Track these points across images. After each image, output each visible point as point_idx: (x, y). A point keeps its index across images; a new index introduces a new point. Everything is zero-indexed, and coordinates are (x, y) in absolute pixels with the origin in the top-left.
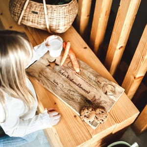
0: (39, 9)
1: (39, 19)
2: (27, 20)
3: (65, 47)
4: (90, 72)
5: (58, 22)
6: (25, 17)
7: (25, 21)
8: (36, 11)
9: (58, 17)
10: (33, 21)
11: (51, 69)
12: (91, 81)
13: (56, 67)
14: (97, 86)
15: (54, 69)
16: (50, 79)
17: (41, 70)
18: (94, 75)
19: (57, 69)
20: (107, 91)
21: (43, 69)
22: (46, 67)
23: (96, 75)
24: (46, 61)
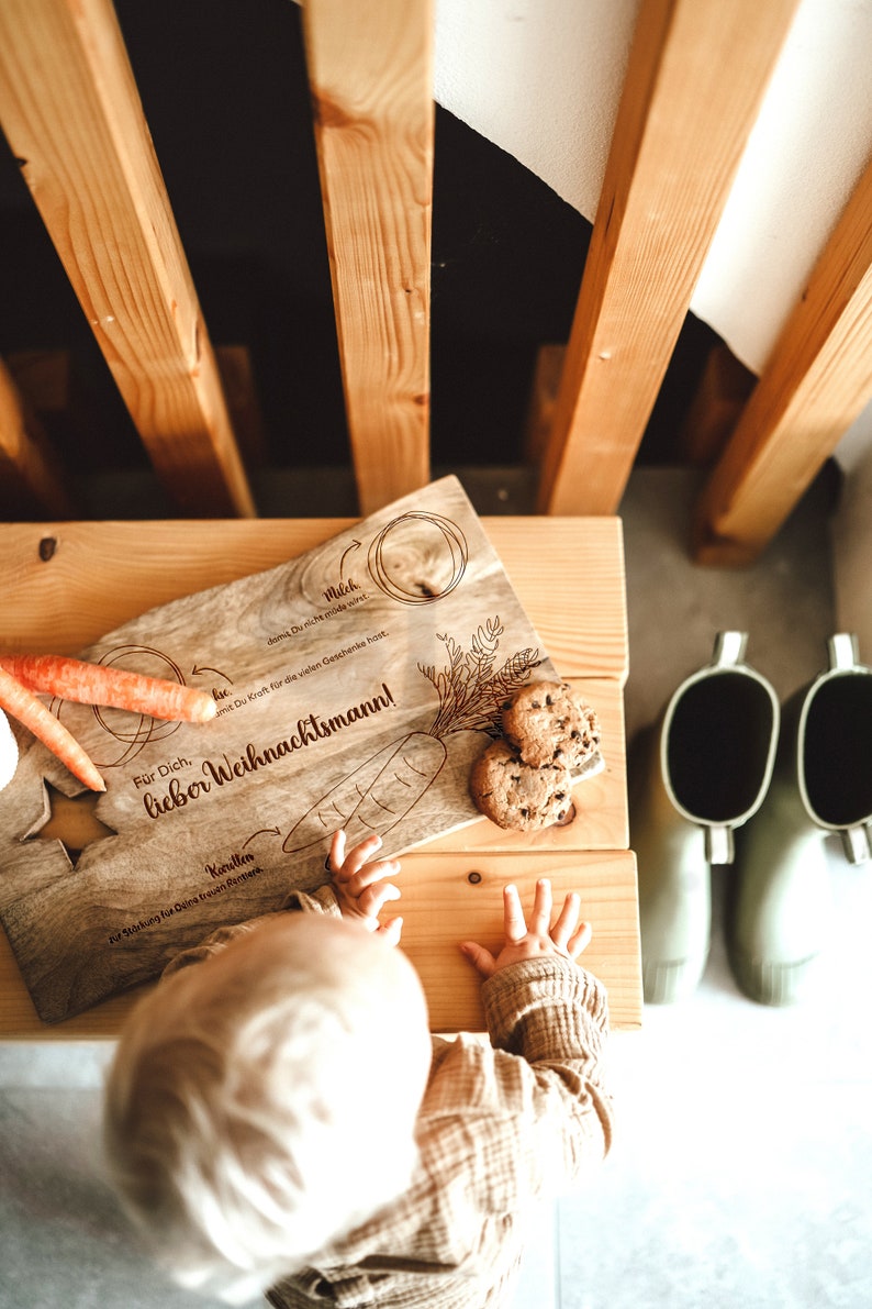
11: (113, 850)
12: (308, 634)
13: (111, 804)
14: (364, 621)
15: (118, 825)
16: (183, 885)
17: (90, 922)
18: (279, 596)
19: (128, 810)
20: (421, 578)
21: (89, 898)
22: (81, 874)
23: (287, 583)
24: (35, 853)
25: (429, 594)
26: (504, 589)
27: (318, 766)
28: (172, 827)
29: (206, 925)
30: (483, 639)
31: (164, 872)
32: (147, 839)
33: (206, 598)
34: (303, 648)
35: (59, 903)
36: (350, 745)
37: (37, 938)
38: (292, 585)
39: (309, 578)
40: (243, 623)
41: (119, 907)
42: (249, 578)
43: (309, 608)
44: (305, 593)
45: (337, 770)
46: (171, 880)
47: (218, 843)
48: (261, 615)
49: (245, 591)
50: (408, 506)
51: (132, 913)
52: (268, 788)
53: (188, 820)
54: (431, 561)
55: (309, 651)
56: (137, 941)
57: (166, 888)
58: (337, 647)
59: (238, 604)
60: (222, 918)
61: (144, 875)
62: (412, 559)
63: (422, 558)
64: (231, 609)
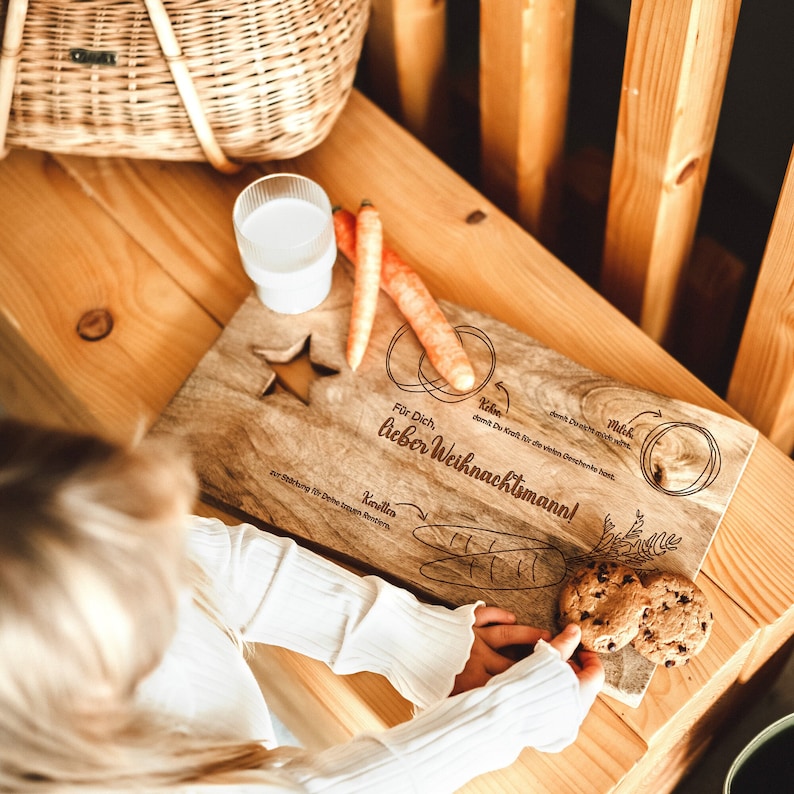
0: (116, 29)
1: (134, 96)
2: (50, 118)
3: (354, 244)
4: (541, 372)
5: (264, 90)
6: (26, 97)
7: (40, 127)
8: (97, 46)
9: (258, 54)
10: (97, 117)
11: (293, 411)
12: (557, 422)
13: (326, 387)
14: (599, 451)
15: (314, 402)
16: (303, 473)
17: (230, 433)
18: (568, 384)
19: (331, 400)
20: (664, 465)
21: (246, 421)
22: (259, 403)
23: (581, 383)
24: (252, 365)
25: (657, 479)
26: (708, 527)
27: (466, 498)
28: (341, 436)
29: (286, 509)
30: (659, 541)
31: (304, 454)
32: (319, 426)
33: (525, 341)
34: (544, 426)
35: (228, 404)
36: (499, 508)
37: (192, 408)
38: (583, 387)
39: (598, 394)
40: (528, 376)
41: (255, 444)
42: (563, 357)
43: (576, 409)
44: (585, 399)
45: (474, 513)
46: (302, 463)
47: (354, 474)
48: (543, 383)
49: (552, 361)
50: (709, 419)
51: (257, 455)
52: (422, 477)
53: (355, 443)
54: (683, 463)
55: (546, 432)
56: (239, 473)
57: (293, 463)
58: (564, 448)
59: (538, 363)
60: (299, 516)
61: (291, 443)
62: (673, 449)
63: (680, 455)
64: (530, 361)
